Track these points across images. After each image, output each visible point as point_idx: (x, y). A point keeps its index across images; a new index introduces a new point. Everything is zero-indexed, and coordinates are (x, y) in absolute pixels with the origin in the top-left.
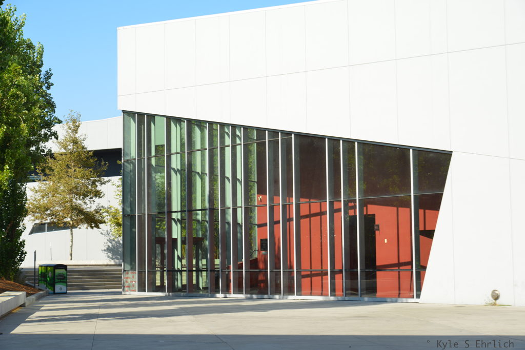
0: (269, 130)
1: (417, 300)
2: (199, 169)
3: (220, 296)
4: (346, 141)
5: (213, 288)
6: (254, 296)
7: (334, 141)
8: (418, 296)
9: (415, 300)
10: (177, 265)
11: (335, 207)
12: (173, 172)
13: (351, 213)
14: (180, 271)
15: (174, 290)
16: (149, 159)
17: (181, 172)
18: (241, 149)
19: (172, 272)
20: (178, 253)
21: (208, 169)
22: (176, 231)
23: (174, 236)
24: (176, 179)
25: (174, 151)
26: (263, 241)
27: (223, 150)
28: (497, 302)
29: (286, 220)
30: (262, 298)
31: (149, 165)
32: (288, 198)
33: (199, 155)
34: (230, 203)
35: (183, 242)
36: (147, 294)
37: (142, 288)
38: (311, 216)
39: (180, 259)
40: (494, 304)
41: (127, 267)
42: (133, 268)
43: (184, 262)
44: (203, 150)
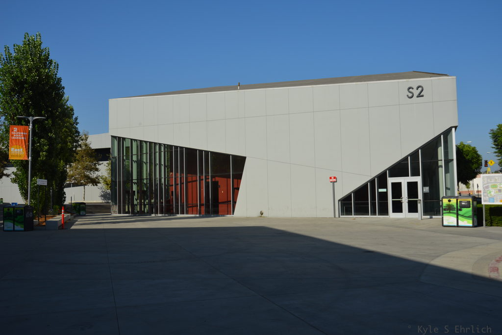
0: (174, 146)
1: (233, 216)
2: (145, 161)
3: (153, 215)
4: (205, 151)
5: (150, 212)
6: (167, 215)
7: (201, 151)
8: (233, 214)
9: (232, 215)
10: (135, 202)
11: (201, 178)
12: (133, 162)
13: (207, 180)
14: (137, 205)
15: (134, 213)
16: (123, 157)
17: (137, 162)
18: (163, 153)
19: (133, 206)
20: (135, 197)
21: (148, 162)
22: (135, 188)
23: (134, 190)
24: (135, 165)
25: (134, 153)
26: (172, 192)
27: (155, 154)
28: (262, 216)
29: (182, 183)
30: (170, 216)
31: (123, 159)
32: (182, 174)
33: (145, 155)
34: (158, 176)
35: (138, 192)
36: (122, 215)
37: (120, 212)
38: (192, 181)
39: (136, 200)
40: (261, 217)
41: (113, 204)
42: (116, 204)
43: (138, 201)
44: (146, 153)
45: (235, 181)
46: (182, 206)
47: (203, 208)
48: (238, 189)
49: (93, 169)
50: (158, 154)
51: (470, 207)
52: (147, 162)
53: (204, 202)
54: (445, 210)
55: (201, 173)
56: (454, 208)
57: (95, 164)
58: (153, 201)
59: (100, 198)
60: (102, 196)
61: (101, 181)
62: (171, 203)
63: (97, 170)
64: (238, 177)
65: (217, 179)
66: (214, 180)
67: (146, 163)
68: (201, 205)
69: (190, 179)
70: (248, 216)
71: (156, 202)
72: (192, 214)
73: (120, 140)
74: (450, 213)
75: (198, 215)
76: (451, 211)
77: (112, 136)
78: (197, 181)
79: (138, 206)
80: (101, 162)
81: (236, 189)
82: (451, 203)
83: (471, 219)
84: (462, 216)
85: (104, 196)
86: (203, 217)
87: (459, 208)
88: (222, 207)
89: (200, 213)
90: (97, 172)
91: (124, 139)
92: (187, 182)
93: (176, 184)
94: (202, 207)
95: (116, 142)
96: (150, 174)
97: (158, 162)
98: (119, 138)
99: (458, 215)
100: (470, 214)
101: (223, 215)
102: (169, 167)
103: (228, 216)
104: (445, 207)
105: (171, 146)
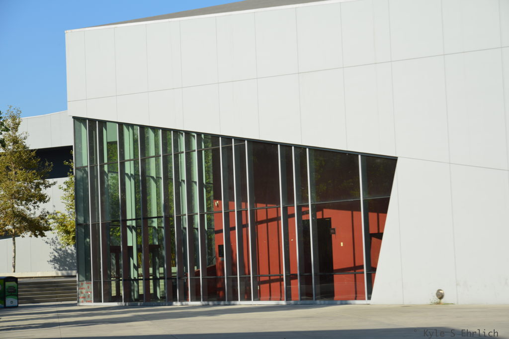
1: (369, 302)
2: (153, 174)
3: (177, 304)
4: (298, 147)
5: (170, 297)
6: (211, 303)
7: (286, 147)
8: (369, 298)
9: (366, 301)
10: (134, 274)
11: (289, 212)
12: (127, 179)
13: (304, 218)
14: (137, 280)
15: (131, 300)
16: (102, 167)
17: (135, 177)
18: (195, 155)
19: (128, 281)
20: (134, 261)
21: (162, 176)
22: (132, 239)
23: (130, 244)
24: (130, 185)
25: (127, 157)
26: (221, 247)
27: (176, 156)
28: (443, 301)
29: (242, 226)
30: (219, 305)
31: (102, 172)
32: (243, 204)
33: (153, 161)
34: (185, 210)
35: (139, 250)
36: (103, 304)
37: (97, 299)
38: (268, 221)
39: (136, 268)
40: (439, 303)
41: (82, 278)
42: (88, 279)
43: (141, 271)
44: (157, 156)
45: (373, 216)
46: (245, 280)
47: (296, 285)
48: (380, 236)
49: (33, 196)
50: (183, 158)
52: (159, 178)
53: (296, 269)
55: (289, 199)
57: (37, 186)
58: (174, 269)
59: (51, 266)
60: (55, 260)
61: (53, 224)
62: (219, 274)
63: (42, 198)
64: (380, 206)
65: (328, 213)
66: (319, 215)
67: (157, 180)
68: (291, 277)
69: (261, 216)
70: (406, 303)
71: (182, 274)
72: (270, 300)
73: (95, 126)
75: (283, 303)
77: (74, 118)
78: (277, 219)
79: (141, 283)
80: (51, 181)
81: (375, 237)
85: (60, 260)
86: (295, 306)
88: (340, 282)
89: (289, 298)
90: (41, 205)
91: (103, 123)
92: (255, 223)
93: (229, 229)
94: (292, 282)
95: (85, 133)
96: (167, 207)
97: (184, 177)
98: (92, 122)
101: (344, 302)
102: (213, 189)
103: (357, 302)
105: (215, 138)
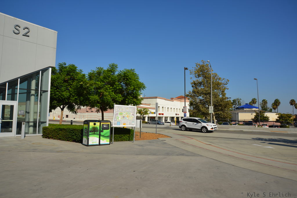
51: (108, 129)
54: (91, 132)
56: (98, 130)
74: (94, 134)
76: (95, 133)
82: (96, 126)
83: (109, 138)
84: (103, 136)
87: (101, 130)
99: (100, 135)
100: (109, 134)
104: (91, 129)
